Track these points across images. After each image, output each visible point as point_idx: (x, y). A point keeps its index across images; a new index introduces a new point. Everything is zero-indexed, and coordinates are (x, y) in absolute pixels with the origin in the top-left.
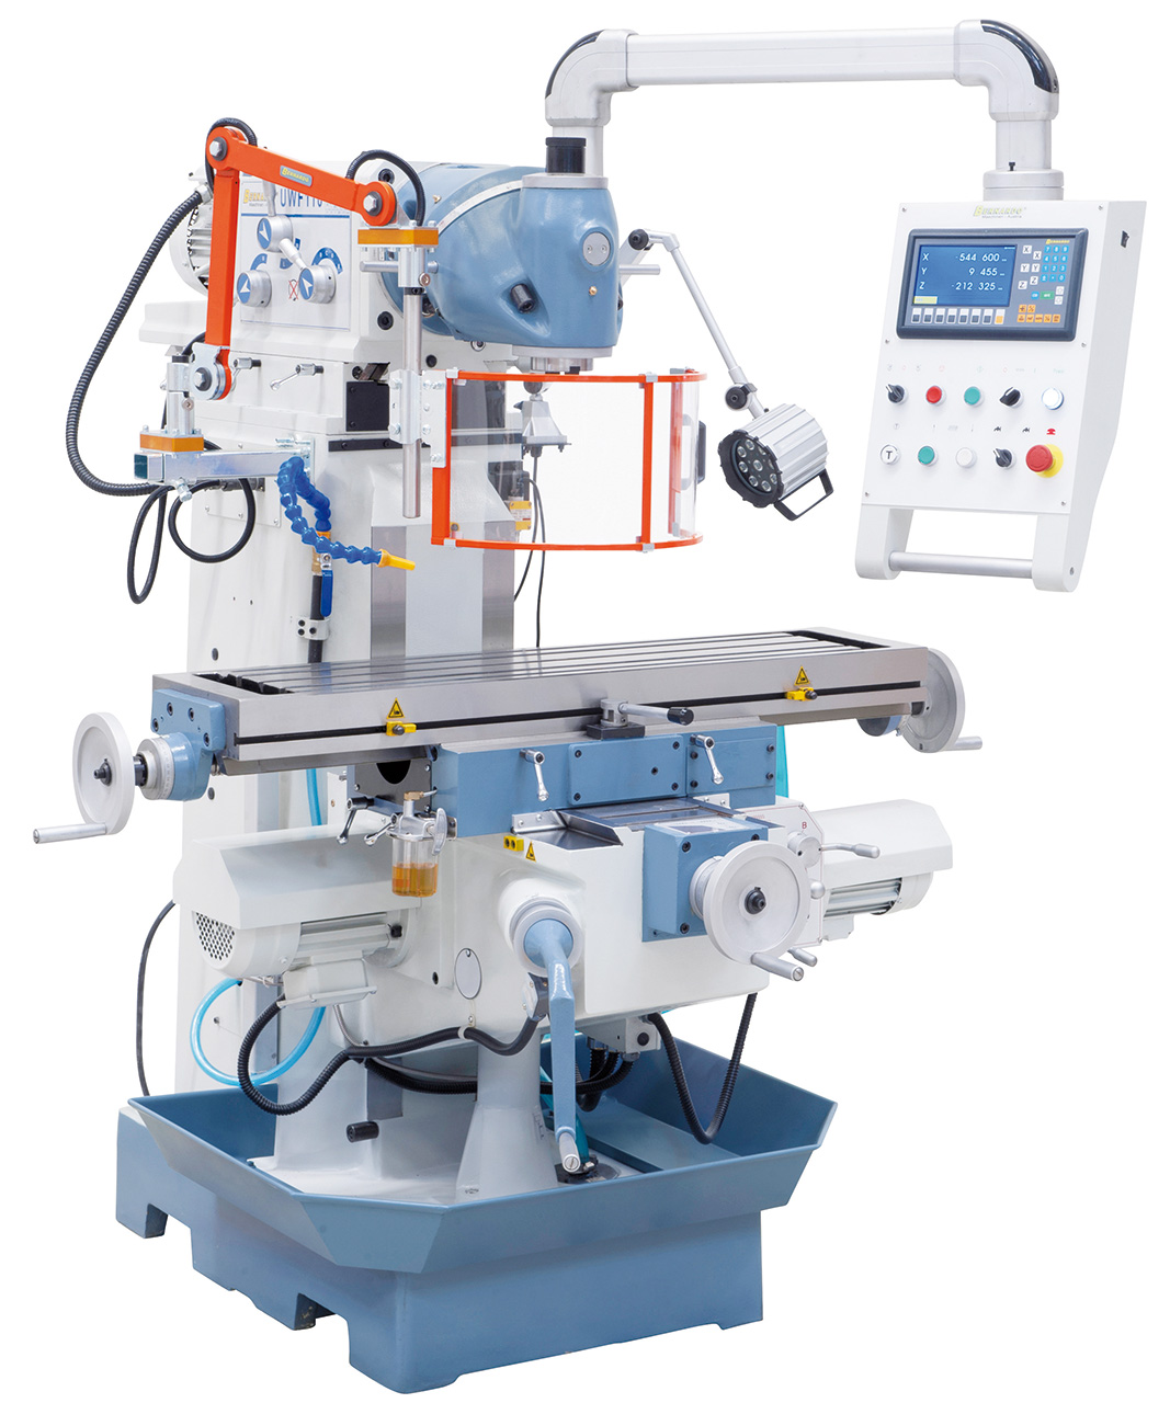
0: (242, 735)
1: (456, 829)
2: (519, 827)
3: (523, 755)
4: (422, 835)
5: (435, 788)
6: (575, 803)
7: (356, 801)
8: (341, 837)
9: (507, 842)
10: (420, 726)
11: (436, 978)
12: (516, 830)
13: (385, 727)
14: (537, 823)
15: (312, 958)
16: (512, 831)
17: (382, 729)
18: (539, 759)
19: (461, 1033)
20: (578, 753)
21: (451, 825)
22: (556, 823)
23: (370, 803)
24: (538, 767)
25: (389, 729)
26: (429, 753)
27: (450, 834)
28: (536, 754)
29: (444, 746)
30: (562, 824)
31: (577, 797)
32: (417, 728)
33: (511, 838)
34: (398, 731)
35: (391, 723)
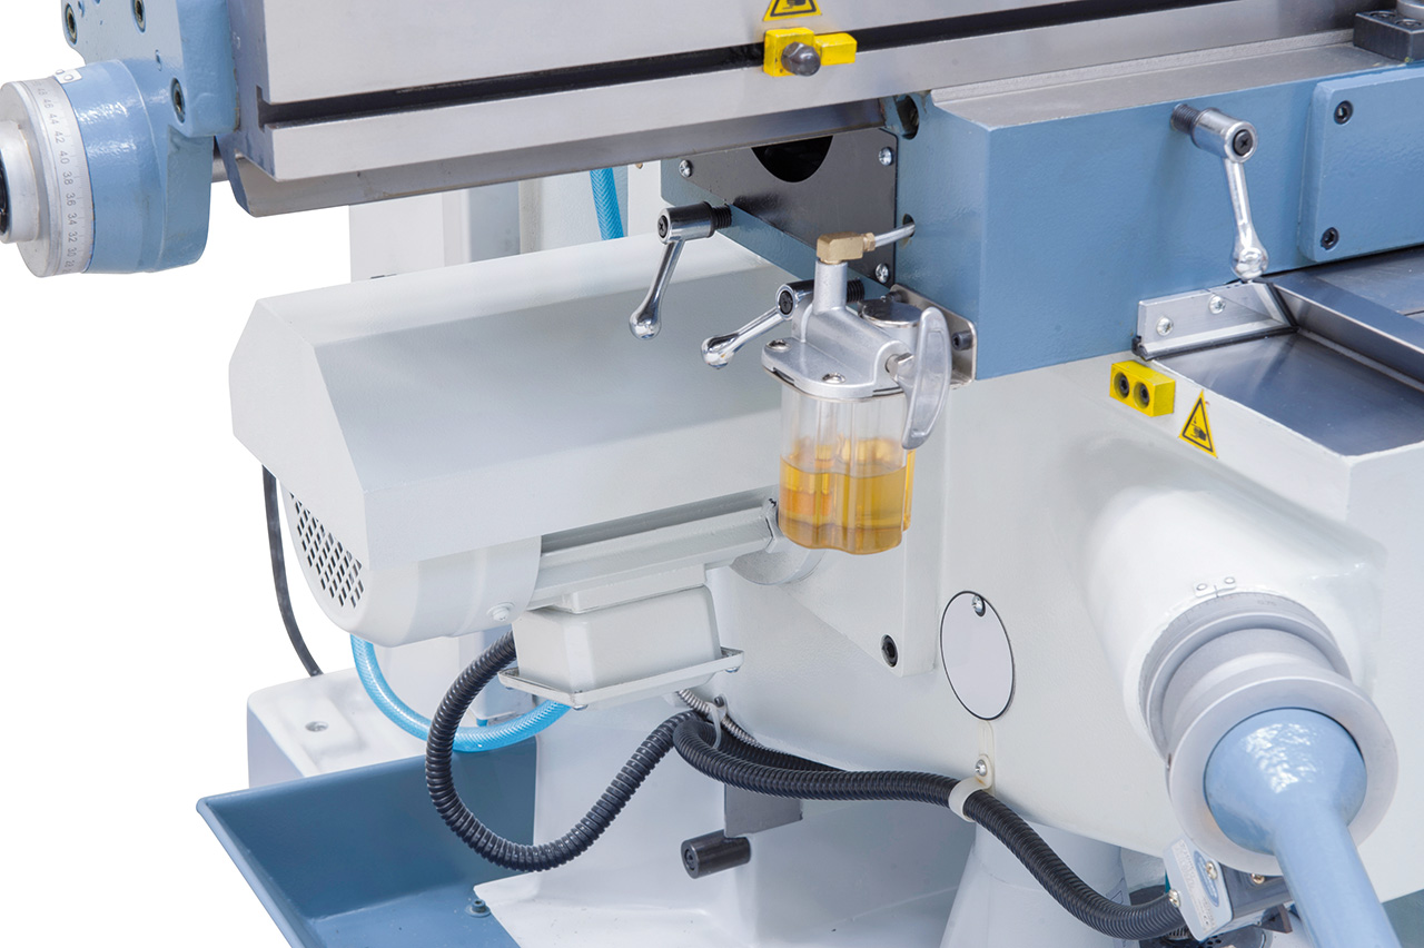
0: (279, 94)
1: (973, 354)
2: (1159, 337)
3: (1183, 123)
4: (871, 384)
5: (908, 220)
6: (1322, 255)
7: (681, 216)
8: (642, 318)
9: (1122, 384)
10: (869, 39)
11: (890, 649)
12: (1151, 347)
13: (761, 46)
14: (1212, 321)
15: (575, 596)
16: (1136, 345)
17: (751, 55)
18: (1241, 144)
19: (957, 800)
20: (1344, 111)
21: (959, 342)
22: (1264, 316)
23: (719, 218)
24: (1235, 170)
25: (773, 53)
26: (893, 115)
27: (960, 369)
28: (1230, 128)
29: (940, 99)
30: (1278, 319)
31: (1330, 238)
32: (861, 47)
33: (1135, 375)
34: (802, 62)
35: (778, 35)
